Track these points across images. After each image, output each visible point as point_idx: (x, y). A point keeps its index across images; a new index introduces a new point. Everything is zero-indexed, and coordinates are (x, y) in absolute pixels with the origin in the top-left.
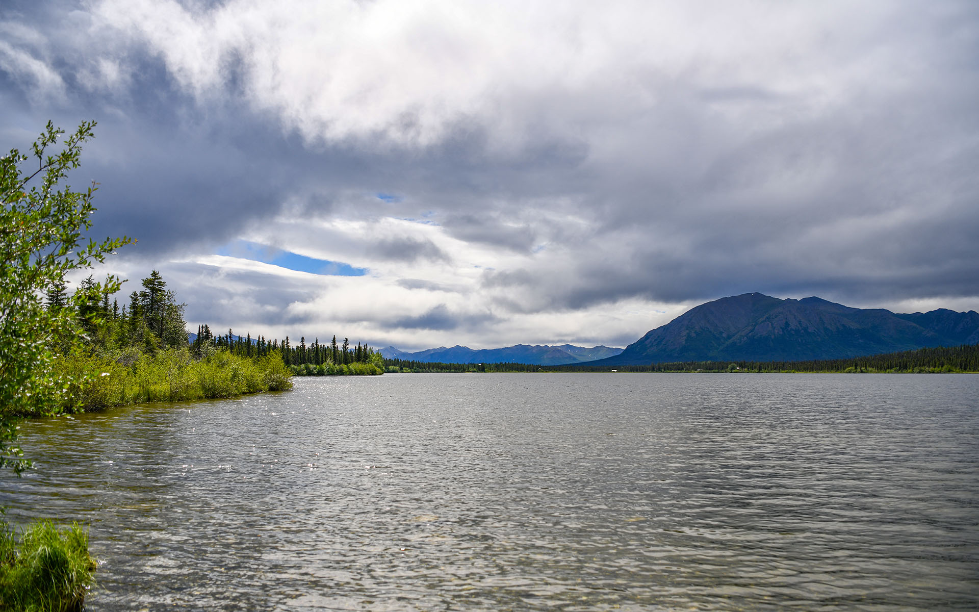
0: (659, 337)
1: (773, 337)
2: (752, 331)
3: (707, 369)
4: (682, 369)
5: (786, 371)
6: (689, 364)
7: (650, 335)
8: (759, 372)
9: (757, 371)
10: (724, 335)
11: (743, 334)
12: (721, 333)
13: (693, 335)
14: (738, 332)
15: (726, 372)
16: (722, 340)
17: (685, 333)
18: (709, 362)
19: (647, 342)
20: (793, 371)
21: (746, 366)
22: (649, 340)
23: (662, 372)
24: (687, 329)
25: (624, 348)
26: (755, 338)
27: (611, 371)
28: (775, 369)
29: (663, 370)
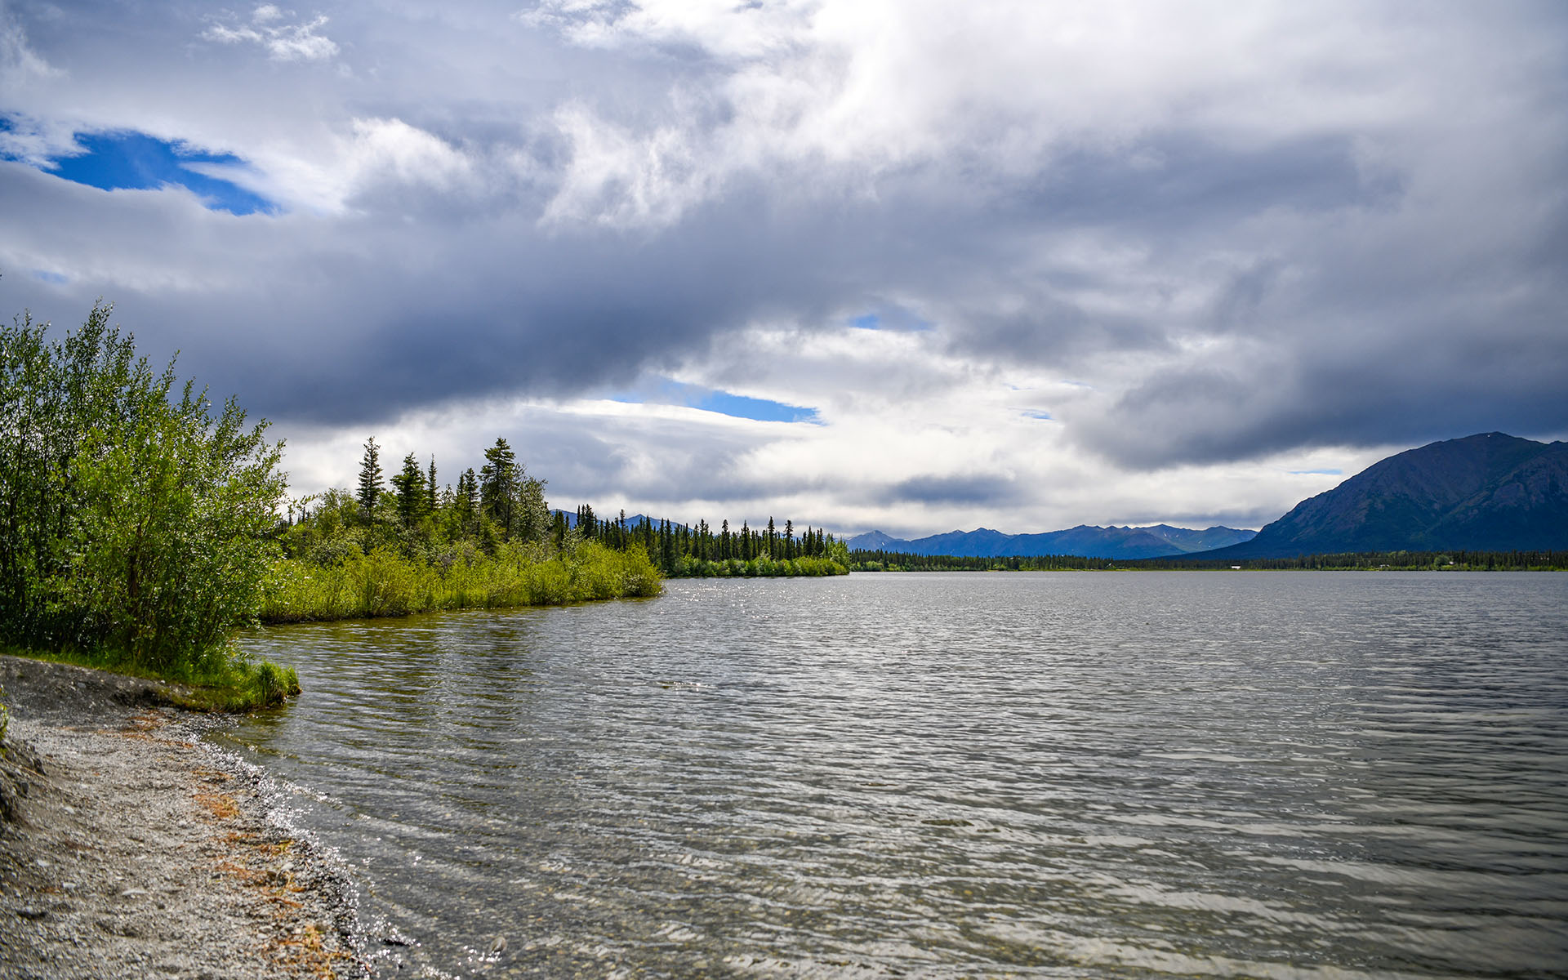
0: (1318, 511)
1: (1527, 508)
2: (1487, 498)
3: (1397, 565)
4: (1353, 564)
5: (1538, 567)
6: (1367, 557)
7: (1304, 508)
8: (1489, 569)
9: (1485, 567)
10: (1436, 506)
11: (1471, 503)
12: (1431, 503)
13: (1380, 506)
14: (1462, 501)
15: (1430, 569)
16: (1433, 515)
17: (1365, 504)
18: (1402, 552)
19: (1297, 520)
20: (1552, 567)
21: (1465, 560)
22: (1301, 517)
23: (1317, 569)
24: (1369, 498)
25: (1258, 530)
26: (1495, 510)
27: (1230, 569)
28: (1519, 564)
29: (1319, 567)
